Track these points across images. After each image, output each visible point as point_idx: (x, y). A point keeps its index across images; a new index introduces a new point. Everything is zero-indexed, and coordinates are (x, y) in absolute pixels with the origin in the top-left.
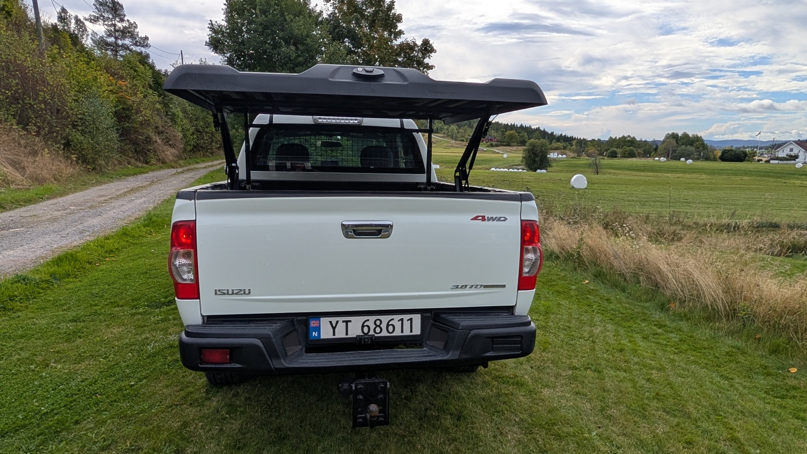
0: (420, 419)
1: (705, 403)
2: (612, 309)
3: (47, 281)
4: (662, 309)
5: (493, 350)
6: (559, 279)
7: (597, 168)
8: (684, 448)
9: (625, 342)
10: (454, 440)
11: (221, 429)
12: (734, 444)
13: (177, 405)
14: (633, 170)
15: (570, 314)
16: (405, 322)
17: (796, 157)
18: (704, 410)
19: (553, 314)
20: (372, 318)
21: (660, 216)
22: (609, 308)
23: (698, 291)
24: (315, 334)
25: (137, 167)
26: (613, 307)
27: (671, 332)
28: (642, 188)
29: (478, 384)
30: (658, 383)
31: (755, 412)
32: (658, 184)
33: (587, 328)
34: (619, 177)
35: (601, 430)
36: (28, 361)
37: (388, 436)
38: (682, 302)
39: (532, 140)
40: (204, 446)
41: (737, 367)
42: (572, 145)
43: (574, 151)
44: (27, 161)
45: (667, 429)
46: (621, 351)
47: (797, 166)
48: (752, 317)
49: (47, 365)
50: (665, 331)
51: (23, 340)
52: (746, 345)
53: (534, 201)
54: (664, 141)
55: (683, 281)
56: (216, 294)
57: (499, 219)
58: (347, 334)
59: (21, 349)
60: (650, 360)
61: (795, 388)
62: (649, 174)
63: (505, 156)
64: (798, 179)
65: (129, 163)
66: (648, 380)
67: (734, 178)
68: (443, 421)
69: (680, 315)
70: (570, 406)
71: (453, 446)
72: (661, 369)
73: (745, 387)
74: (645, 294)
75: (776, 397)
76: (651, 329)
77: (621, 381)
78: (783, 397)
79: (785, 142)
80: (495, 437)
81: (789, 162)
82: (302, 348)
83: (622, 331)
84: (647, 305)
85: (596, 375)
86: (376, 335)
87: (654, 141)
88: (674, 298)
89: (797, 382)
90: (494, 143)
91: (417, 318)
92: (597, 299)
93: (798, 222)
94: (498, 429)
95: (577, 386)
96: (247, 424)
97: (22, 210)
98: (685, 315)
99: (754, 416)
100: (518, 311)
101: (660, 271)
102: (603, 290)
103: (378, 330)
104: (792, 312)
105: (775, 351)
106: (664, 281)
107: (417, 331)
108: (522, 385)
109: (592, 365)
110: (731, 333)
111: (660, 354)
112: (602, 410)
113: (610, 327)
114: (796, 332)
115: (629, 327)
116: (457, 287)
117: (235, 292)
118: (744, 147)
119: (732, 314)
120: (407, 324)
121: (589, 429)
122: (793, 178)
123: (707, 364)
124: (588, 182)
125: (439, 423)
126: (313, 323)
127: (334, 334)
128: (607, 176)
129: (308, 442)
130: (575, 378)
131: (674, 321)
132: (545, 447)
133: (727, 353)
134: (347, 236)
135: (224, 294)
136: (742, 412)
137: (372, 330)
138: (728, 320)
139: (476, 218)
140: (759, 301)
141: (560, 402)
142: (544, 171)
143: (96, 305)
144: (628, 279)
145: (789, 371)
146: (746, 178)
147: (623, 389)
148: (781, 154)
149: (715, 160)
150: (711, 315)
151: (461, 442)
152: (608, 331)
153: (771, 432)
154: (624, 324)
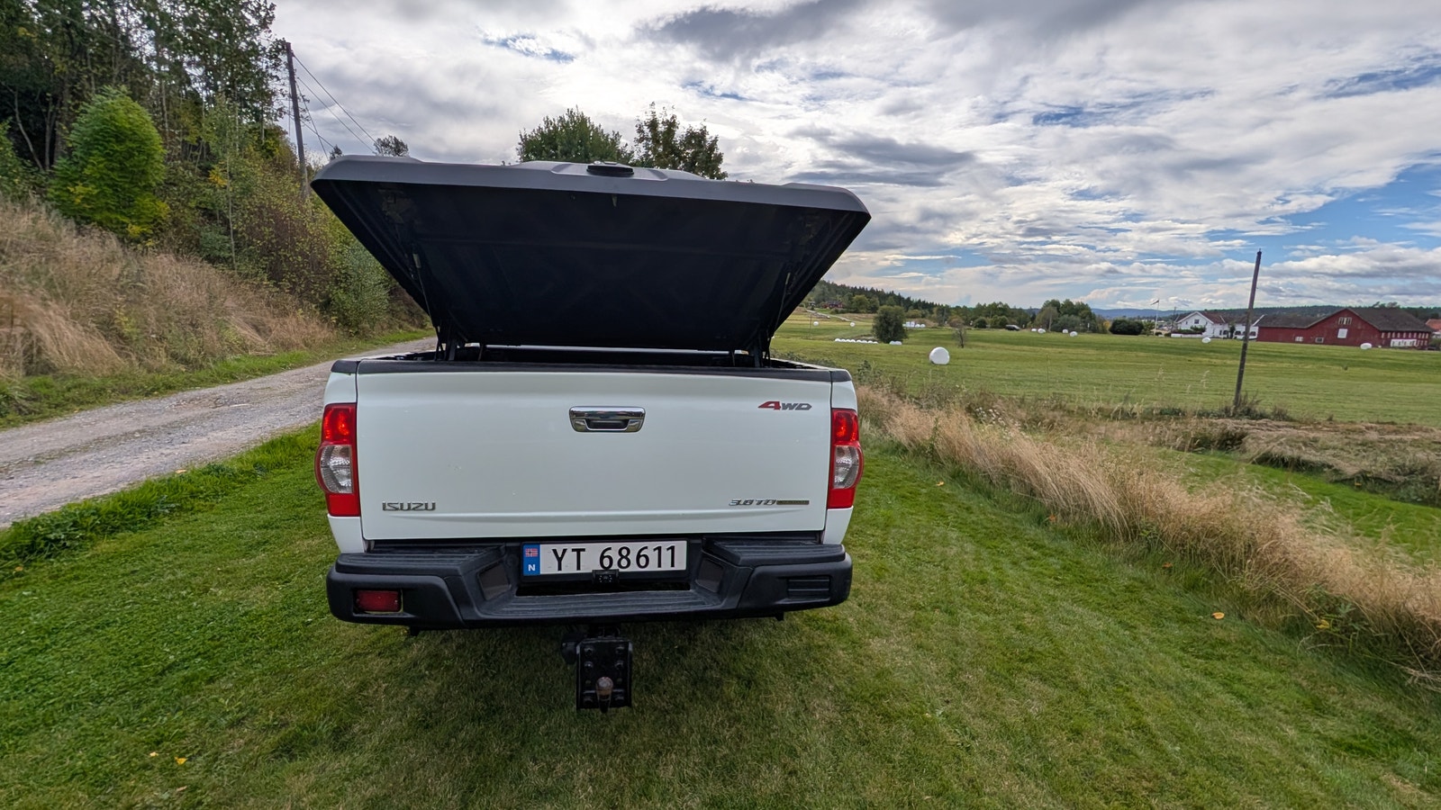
0: (695, 683)
1: (1098, 666)
2: (973, 522)
3: (249, 473)
4: (1039, 523)
5: (789, 595)
6: (906, 479)
7: (962, 341)
8: (1069, 740)
9: (988, 569)
10: (737, 719)
11: (412, 695)
12: (1141, 735)
13: (360, 654)
14: (1006, 343)
15: (917, 528)
16: (664, 551)
17: (1202, 330)
18: (1097, 677)
19: (895, 527)
20: (616, 546)
21: (1038, 399)
22: (969, 520)
23: (1086, 501)
24: (531, 568)
25: (410, 331)
26: (974, 519)
27: (1052, 556)
28: (1016, 364)
29: (783, 630)
30: (1032, 632)
31: (1169, 682)
32: (1035, 360)
33: (939, 549)
34: (989, 351)
35: (950, 706)
36: (181, 585)
37: (642, 712)
38: (1065, 514)
39: (885, 307)
40: (380, 722)
41: (1142, 610)
42: (932, 313)
43: (935, 320)
44: (272, 323)
45: (1044, 708)
46: (983, 582)
47: (1204, 341)
48: (1161, 538)
49: (206, 590)
50: (1043, 554)
51: (187, 554)
52: (1153, 577)
53: (851, 383)
54: (1042, 310)
55: (1065, 486)
56: (384, 509)
57: (800, 407)
58: (579, 568)
59: (180, 567)
60: (1023, 596)
61: (1223, 643)
62: (1025, 348)
63: (852, 324)
64: (1205, 356)
65: (401, 327)
66: (1018, 628)
67: (1127, 353)
68: (725, 689)
69: (1062, 532)
70: (909, 667)
71: (734, 729)
72: (1036, 611)
73: (1153, 640)
74: (1016, 502)
75: (1197, 657)
76: (1024, 550)
77: (981, 629)
78: (1207, 657)
79: (1190, 313)
80: (796, 715)
81: (1194, 336)
82: (512, 589)
83: (985, 554)
84: (1019, 516)
85: (947, 617)
86: (621, 570)
87: (1031, 310)
88: (1054, 508)
89: (1226, 634)
90: (840, 309)
91: (681, 547)
92: (954, 507)
93: (1208, 408)
94: (803, 701)
95: (920, 636)
96: (448, 688)
97: (256, 381)
98: (1069, 533)
99: (1169, 688)
100: (827, 539)
101: (1036, 474)
102: (962, 496)
103: (624, 562)
104: (1211, 533)
105: (1192, 587)
106: (1041, 486)
107: (681, 565)
108: (843, 632)
109: (942, 602)
110: (1132, 559)
111: (1035, 588)
112: (953, 674)
113: (969, 547)
114: (1221, 562)
115: (995, 547)
116: (738, 503)
117: (413, 506)
118: (1139, 318)
119: (1132, 532)
120: (666, 555)
121: (932, 706)
122: (1199, 355)
123: (1099, 604)
124: (951, 357)
125: (719, 691)
126: (529, 552)
127: (560, 569)
128: (974, 350)
129: (528, 720)
130: (917, 623)
131: (1054, 539)
132: (867, 734)
133: (1127, 587)
134: (577, 428)
135: (397, 509)
136: (1151, 681)
137: (615, 562)
138: (1126, 540)
139: (766, 405)
140: (1166, 516)
141: (894, 660)
142: (898, 343)
143: (301, 506)
144: (994, 481)
145: (1213, 617)
146: (1142, 354)
147: (983, 642)
148: (1184, 326)
149: (1104, 332)
150: (1102, 533)
151: (746, 724)
152: (966, 553)
153: (1194, 716)
154: (988, 543)
